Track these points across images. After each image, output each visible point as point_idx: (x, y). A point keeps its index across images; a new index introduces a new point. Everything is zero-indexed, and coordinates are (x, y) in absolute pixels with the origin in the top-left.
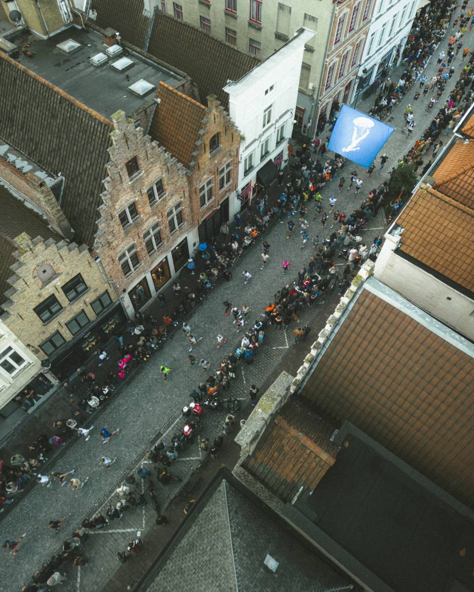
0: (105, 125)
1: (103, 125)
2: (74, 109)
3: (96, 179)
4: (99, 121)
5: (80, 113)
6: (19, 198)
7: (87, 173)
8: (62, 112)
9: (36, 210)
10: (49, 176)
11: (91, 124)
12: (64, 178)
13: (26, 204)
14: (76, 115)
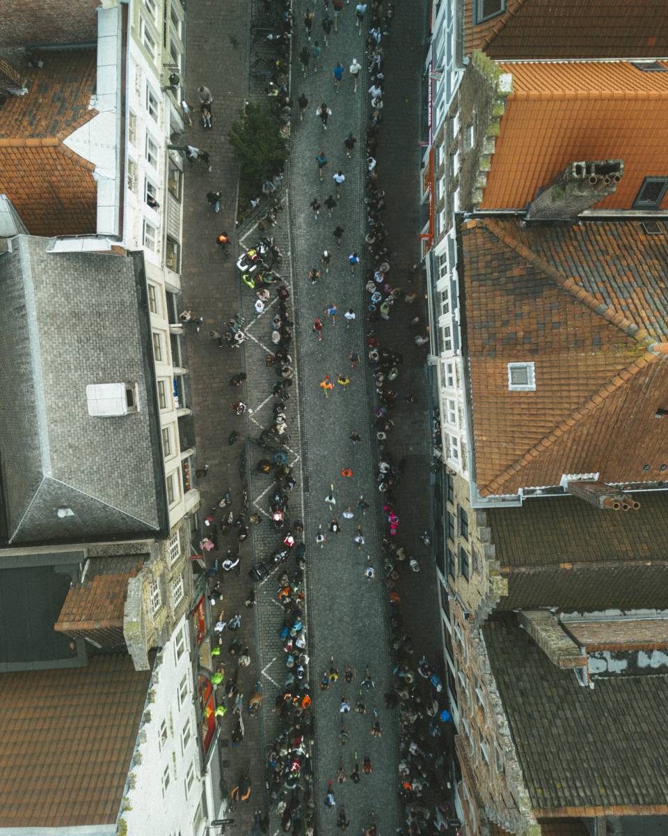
0: (560, 805)
1: (563, 803)
2: (630, 799)
3: (530, 716)
4: (574, 805)
5: (615, 796)
6: (633, 611)
7: (549, 716)
8: (646, 779)
9: (596, 613)
10: (607, 671)
11: (585, 792)
12: (582, 684)
13: (617, 612)
14: (619, 790)
